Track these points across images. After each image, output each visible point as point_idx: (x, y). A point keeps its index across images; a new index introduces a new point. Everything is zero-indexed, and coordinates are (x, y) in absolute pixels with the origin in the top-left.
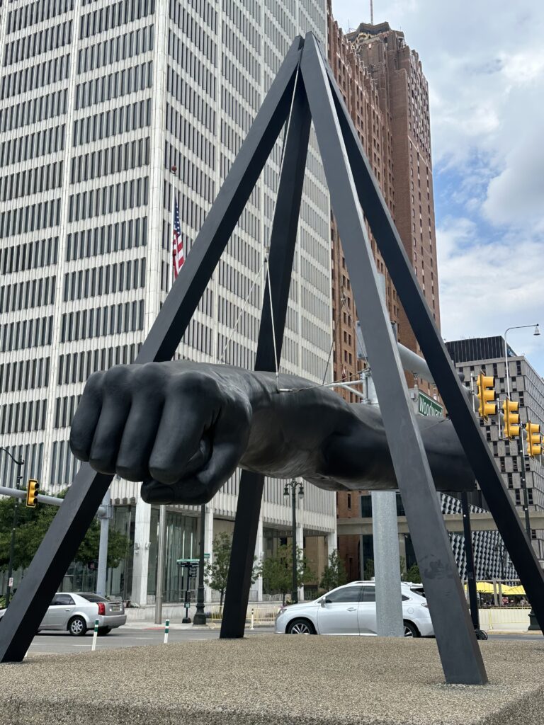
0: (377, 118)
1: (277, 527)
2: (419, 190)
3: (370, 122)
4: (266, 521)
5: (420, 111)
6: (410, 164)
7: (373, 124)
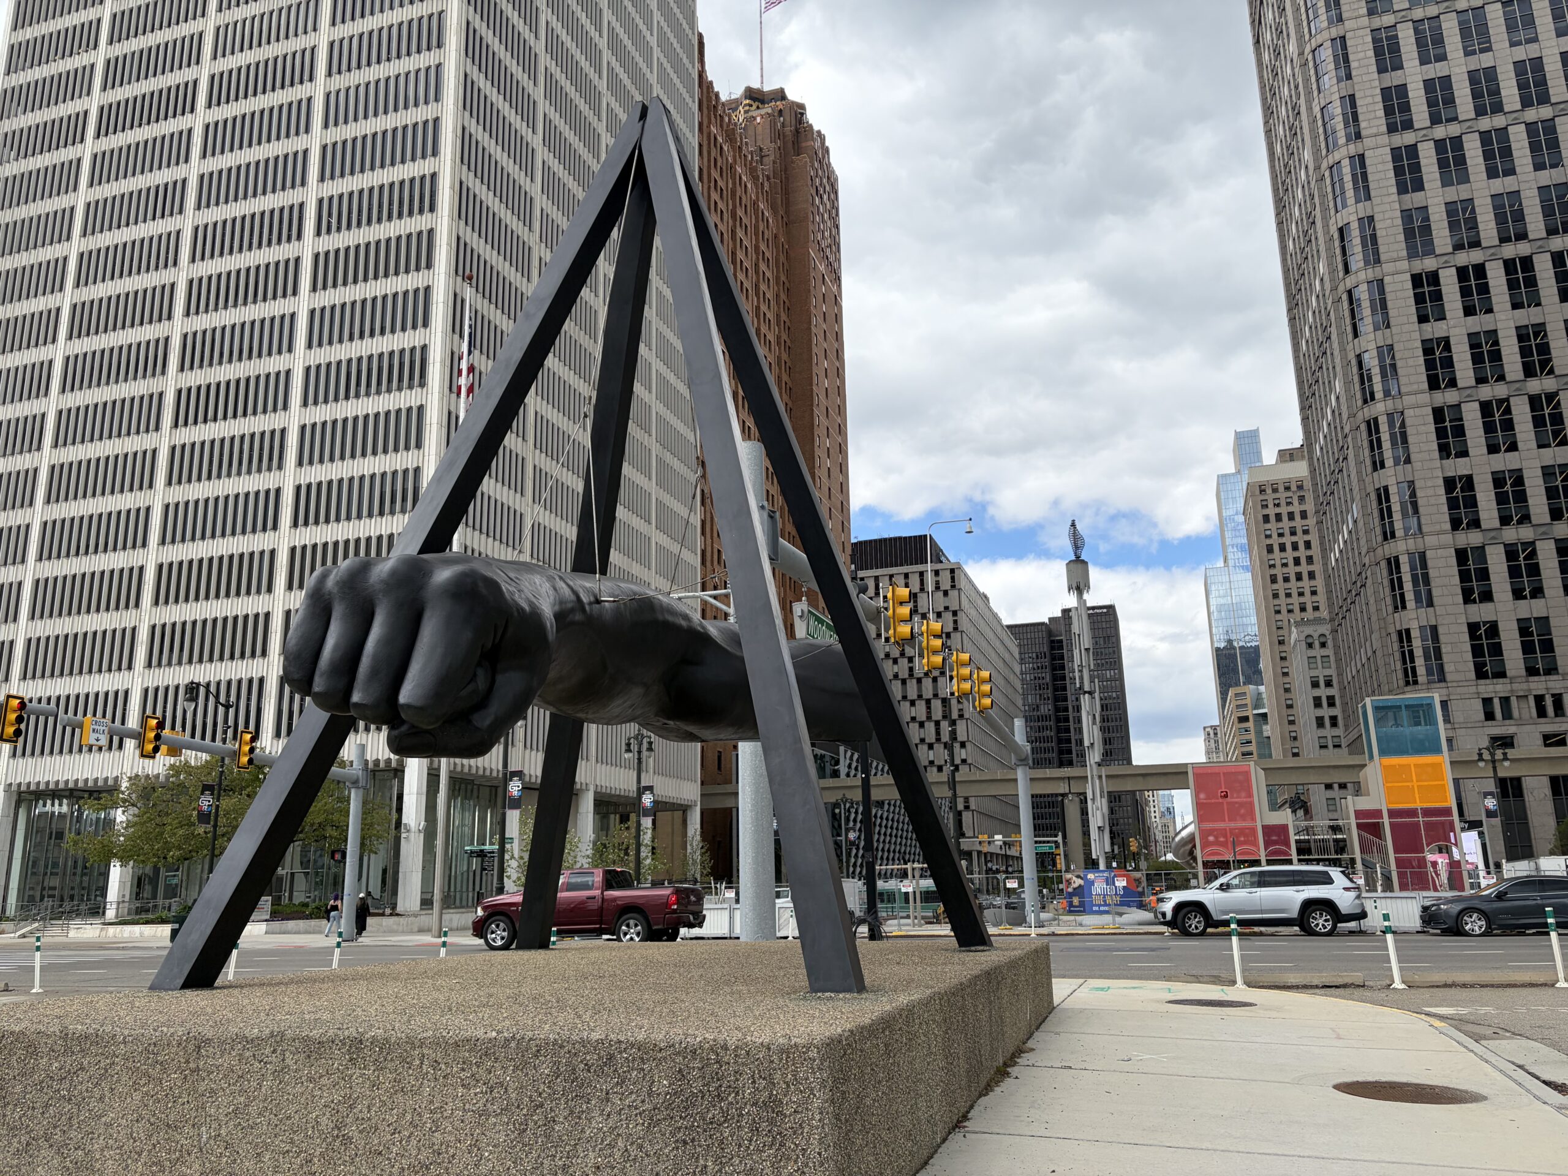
0: (768, 221)
1: (614, 800)
2: (824, 326)
3: (757, 227)
4: (599, 790)
5: (826, 216)
6: (812, 289)
7: (761, 229)
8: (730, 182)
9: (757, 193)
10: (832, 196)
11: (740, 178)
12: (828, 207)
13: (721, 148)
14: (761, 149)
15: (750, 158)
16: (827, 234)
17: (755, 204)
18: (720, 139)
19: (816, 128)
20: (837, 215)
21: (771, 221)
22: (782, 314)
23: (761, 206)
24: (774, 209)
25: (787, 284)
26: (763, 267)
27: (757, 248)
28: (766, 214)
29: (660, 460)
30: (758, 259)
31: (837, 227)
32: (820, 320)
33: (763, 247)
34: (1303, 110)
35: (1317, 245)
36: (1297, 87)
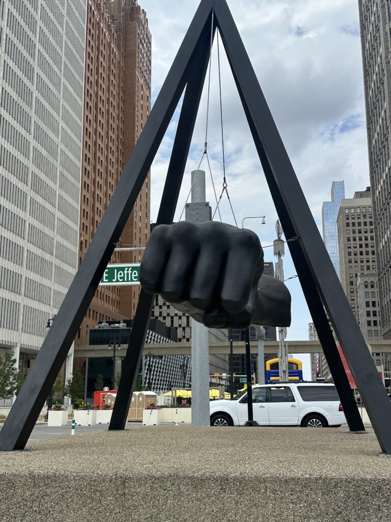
0: (115, 54)
2: (142, 112)
3: (110, 57)
4: (22, 346)
5: (145, 55)
6: (136, 92)
7: (112, 58)
8: (97, 31)
9: (111, 39)
10: (148, 45)
11: (103, 30)
12: (146, 50)
13: (94, 13)
14: (113, 16)
15: (107, 20)
16: (145, 64)
17: (109, 44)
18: (93, 8)
19: (142, 8)
20: (150, 55)
21: (117, 54)
22: (121, 103)
23: (112, 46)
24: (119, 48)
25: (123, 88)
26: (112, 78)
27: (109, 67)
28: (115, 50)
29: (61, 174)
30: (109, 73)
31: (150, 61)
32: (140, 108)
33: (112, 67)
34: (381, 28)
35: (384, 94)
36: (378, 17)
